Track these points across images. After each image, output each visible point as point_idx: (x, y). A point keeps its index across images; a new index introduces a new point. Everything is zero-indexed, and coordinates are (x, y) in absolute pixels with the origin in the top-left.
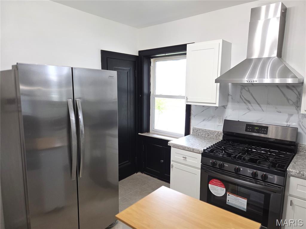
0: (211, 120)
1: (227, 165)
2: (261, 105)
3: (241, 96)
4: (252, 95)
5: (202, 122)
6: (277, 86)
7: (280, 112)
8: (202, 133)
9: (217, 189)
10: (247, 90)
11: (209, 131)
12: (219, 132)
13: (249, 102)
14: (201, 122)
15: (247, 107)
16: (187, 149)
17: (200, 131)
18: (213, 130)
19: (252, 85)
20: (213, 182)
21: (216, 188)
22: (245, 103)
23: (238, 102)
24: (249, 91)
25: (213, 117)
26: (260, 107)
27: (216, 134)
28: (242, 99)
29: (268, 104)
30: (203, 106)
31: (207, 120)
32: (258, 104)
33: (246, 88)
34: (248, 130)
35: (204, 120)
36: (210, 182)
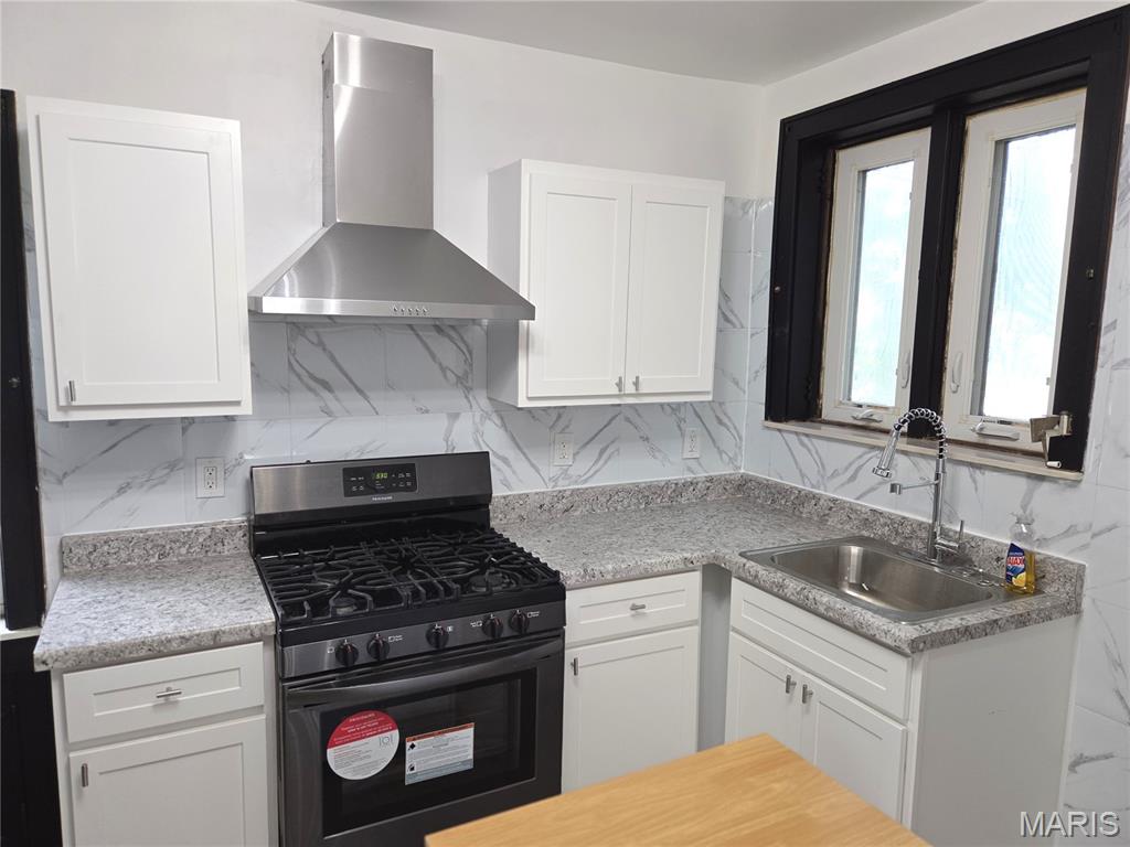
0: (163, 483)
1: (399, 638)
2: (368, 394)
3: (295, 363)
4: (333, 359)
5: (112, 498)
6: (411, 327)
7: (427, 411)
8: (123, 555)
9: (362, 748)
10: (315, 340)
11: (165, 532)
12: (215, 524)
13: (326, 386)
14: (104, 503)
15: (322, 404)
16: (175, 646)
17: (115, 544)
18: (184, 527)
19: (328, 320)
20: (346, 733)
21: (359, 749)
22: (310, 389)
23: (286, 390)
24: (321, 344)
25: (172, 466)
26: (366, 398)
27: (201, 540)
28: (298, 376)
29: (390, 386)
30: (112, 423)
31: (142, 486)
32: (359, 391)
33: (311, 334)
34: (354, 489)
35: (121, 490)
36: (334, 738)
